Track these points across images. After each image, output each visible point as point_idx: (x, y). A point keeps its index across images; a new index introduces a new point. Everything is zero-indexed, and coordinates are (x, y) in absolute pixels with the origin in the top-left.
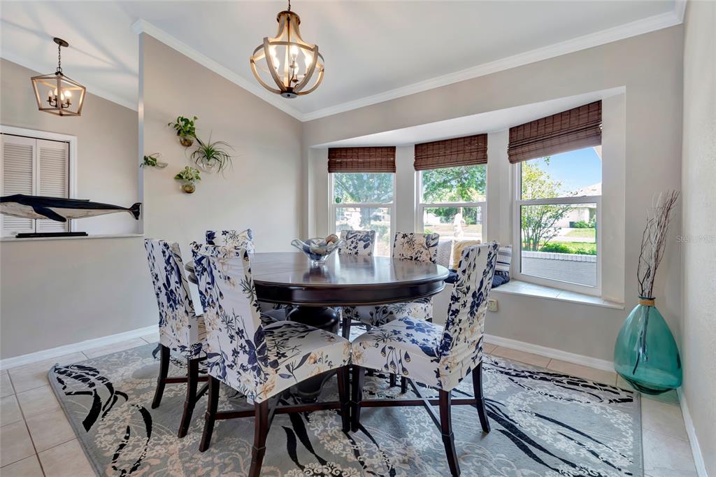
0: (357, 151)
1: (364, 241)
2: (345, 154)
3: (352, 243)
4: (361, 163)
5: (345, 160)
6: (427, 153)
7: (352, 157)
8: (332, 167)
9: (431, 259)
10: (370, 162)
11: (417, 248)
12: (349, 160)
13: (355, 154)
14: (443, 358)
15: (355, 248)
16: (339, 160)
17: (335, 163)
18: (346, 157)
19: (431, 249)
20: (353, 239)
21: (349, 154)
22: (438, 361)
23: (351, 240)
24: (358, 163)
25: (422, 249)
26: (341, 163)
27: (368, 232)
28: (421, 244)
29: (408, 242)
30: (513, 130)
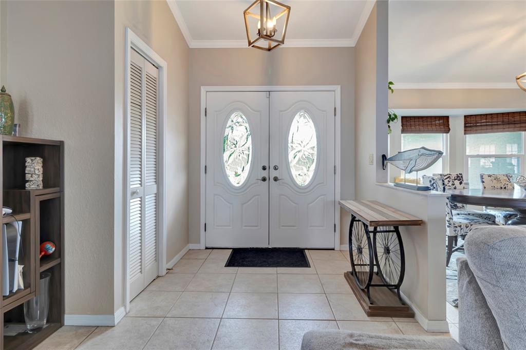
1: (459, 180)
15: (453, 185)
27: (457, 174)
29: (494, 179)
30: (466, 117)
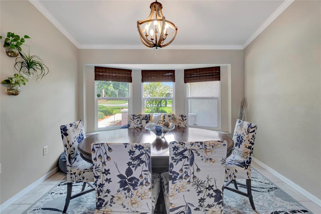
0: (112, 70)
1: (146, 120)
2: (105, 71)
3: (138, 121)
4: (114, 76)
5: (105, 74)
6: (147, 75)
7: (109, 73)
8: (97, 77)
9: (185, 126)
10: (119, 76)
11: (178, 121)
12: (107, 74)
13: (110, 71)
14: (249, 167)
15: (141, 123)
16: (102, 74)
17: (99, 75)
18: (105, 72)
19: (184, 121)
20: (138, 119)
21: (107, 71)
22: (247, 169)
23: (137, 119)
24: (113, 76)
25: (181, 122)
26: (103, 75)
27: (146, 115)
28: (179, 119)
29: (172, 119)
30: (185, 71)
